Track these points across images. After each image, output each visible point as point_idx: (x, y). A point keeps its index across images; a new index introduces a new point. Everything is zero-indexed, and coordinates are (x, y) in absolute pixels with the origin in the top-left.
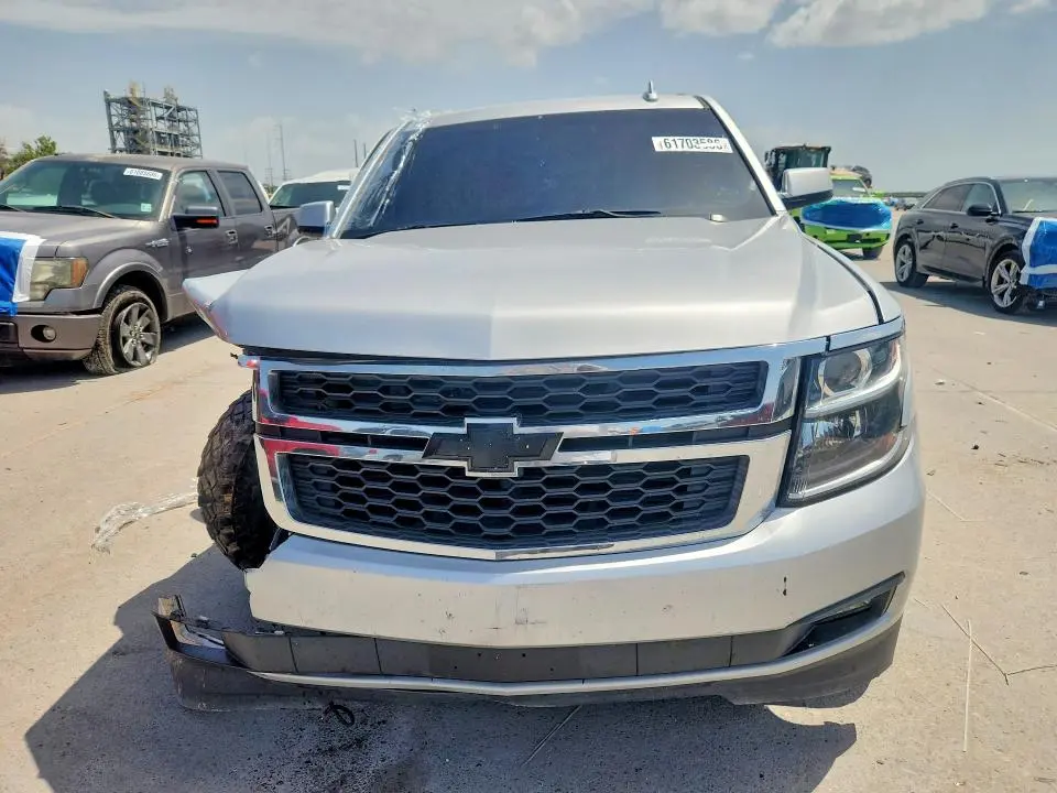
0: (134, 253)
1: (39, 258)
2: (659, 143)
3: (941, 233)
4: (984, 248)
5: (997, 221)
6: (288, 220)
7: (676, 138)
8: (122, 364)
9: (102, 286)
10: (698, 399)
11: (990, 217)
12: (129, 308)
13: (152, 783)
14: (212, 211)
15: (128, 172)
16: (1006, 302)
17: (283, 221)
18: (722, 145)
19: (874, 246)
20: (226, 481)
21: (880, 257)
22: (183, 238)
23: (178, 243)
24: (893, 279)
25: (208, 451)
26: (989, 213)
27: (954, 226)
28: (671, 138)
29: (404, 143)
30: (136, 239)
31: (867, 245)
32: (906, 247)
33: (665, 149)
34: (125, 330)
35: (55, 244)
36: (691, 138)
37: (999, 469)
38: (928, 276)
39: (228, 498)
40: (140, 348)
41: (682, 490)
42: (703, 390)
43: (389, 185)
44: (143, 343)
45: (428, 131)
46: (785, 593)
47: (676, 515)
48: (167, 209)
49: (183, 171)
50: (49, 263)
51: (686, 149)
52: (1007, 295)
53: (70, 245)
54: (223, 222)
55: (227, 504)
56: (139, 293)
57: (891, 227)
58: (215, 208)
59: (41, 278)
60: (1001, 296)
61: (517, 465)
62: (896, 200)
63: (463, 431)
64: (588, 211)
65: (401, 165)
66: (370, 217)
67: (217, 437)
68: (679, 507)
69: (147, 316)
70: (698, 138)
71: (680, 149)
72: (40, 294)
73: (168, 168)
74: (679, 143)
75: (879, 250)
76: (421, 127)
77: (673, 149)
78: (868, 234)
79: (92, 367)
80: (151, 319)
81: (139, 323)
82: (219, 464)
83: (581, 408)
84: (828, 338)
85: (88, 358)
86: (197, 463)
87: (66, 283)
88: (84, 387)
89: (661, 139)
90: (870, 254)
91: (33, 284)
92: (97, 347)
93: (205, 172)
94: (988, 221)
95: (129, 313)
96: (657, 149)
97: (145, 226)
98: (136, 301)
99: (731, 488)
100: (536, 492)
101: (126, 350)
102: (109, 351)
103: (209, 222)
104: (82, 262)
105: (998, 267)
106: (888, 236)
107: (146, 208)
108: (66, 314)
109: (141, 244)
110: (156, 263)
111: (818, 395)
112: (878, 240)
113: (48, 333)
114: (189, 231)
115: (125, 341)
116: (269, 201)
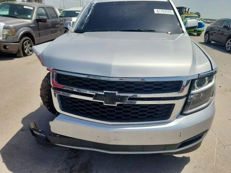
0: (27, 28)
1: (4, 28)
2: (156, 11)
3: (215, 31)
4: (226, 36)
5: (230, 30)
6: (64, 20)
7: (160, 10)
8: (25, 55)
9: (20, 35)
10: (164, 89)
11: (228, 29)
12: (26, 42)
13: (30, 164)
14: (45, 18)
15: (25, 7)
16: (229, 49)
17: (62, 21)
18: (171, 12)
19: (200, 33)
20: (47, 93)
21: (201, 36)
22: (38, 25)
23: (37, 26)
24: (203, 41)
25: (42, 85)
26: (228, 28)
27: (220, 30)
28: (159, 10)
29: (91, 6)
30: (27, 24)
31: (198, 33)
32: (207, 34)
33: (157, 13)
34: (25, 47)
35: (8, 25)
36: (164, 10)
37: (225, 92)
38: (211, 42)
39: (47, 97)
40: (29, 51)
41: (157, 110)
42: (165, 87)
43: (87, 18)
44: (30, 50)
45: (97, 4)
46: (180, 136)
47: (155, 116)
48: (34, 17)
49: (38, 7)
50: (7, 30)
51: (163, 13)
52: (229, 48)
53: (11, 26)
54: (48, 21)
55: (46, 98)
56: (28, 38)
57: (204, 29)
58: (46, 17)
59: (5, 33)
60: (228, 48)
61: (117, 103)
62: (205, 21)
63: (103, 94)
64: (137, 29)
65: (90, 13)
66: (82, 27)
67: (44, 82)
68: (156, 114)
69: (30, 43)
70: (166, 10)
71: (161, 13)
72: (5, 37)
73: (34, 6)
74: (161, 11)
75: (200, 34)
76: (96, 2)
77: (159, 13)
78: (199, 30)
79: (18, 55)
80: (31, 44)
81: (28, 45)
82: (45, 89)
83: (134, 90)
84: (199, 74)
85: (17, 53)
86: (40, 87)
87: (11, 35)
88: (16, 60)
89: (156, 10)
90: (199, 35)
91: (3, 35)
92: (19, 51)
93: (43, 8)
94: (227, 29)
95: (26, 43)
96: (155, 13)
97: (29, 21)
98: (27, 40)
99: (170, 110)
100: (121, 109)
101: (26, 51)
102: (22, 52)
103: (44, 21)
104: (14, 30)
105: (228, 41)
106: (203, 31)
107: (29, 16)
108: (11, 43)
109: (28, 26)
110: (32, 31)
111: (194, 88)
112: (201, 31)
113: (7, 47)
114: (40, 23)
115: (25, 49)
116: (59, 15)
